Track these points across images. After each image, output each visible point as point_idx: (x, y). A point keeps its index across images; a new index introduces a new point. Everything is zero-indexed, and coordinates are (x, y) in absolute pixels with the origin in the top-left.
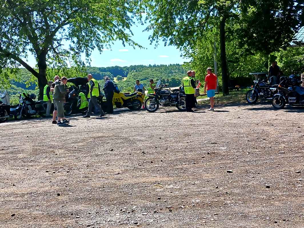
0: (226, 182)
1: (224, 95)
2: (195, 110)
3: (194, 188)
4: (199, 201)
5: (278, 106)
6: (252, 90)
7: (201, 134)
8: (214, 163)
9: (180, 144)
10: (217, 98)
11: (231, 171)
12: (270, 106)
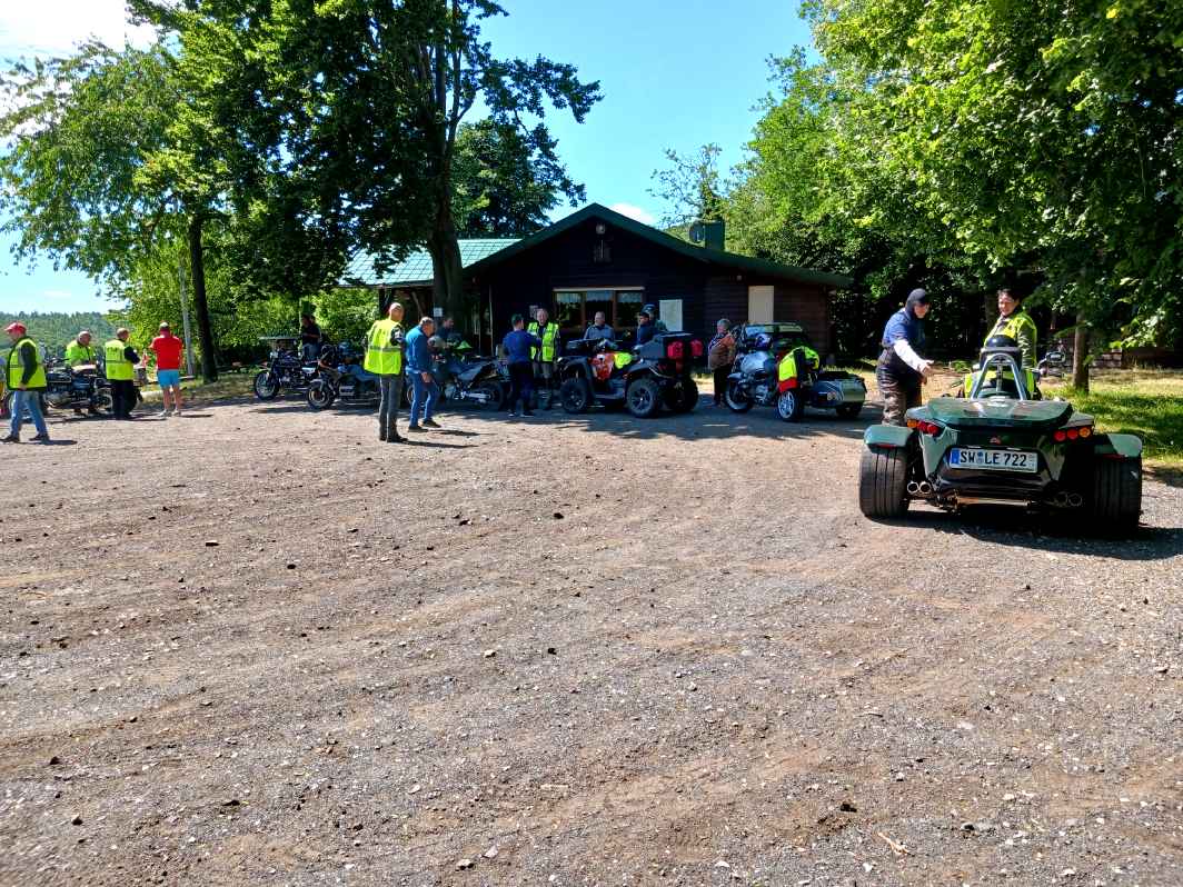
0: (202, 567)
1: (205, 383)
2: (139, 416)
3: (126, 589)
4: (136, 614)
5: (318, 403)
6: (265, 372)
7: (151, 468)
8: (177, 528)
9: (96, 494)
10: (191, 390)
11: (214, 541)
12: (304, 403)
